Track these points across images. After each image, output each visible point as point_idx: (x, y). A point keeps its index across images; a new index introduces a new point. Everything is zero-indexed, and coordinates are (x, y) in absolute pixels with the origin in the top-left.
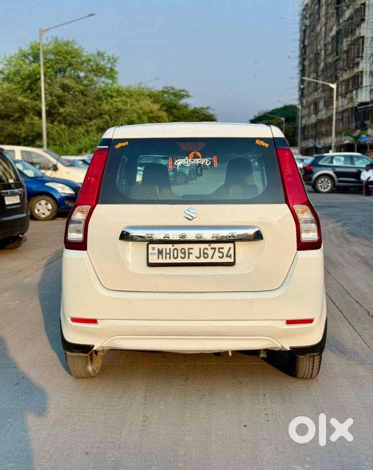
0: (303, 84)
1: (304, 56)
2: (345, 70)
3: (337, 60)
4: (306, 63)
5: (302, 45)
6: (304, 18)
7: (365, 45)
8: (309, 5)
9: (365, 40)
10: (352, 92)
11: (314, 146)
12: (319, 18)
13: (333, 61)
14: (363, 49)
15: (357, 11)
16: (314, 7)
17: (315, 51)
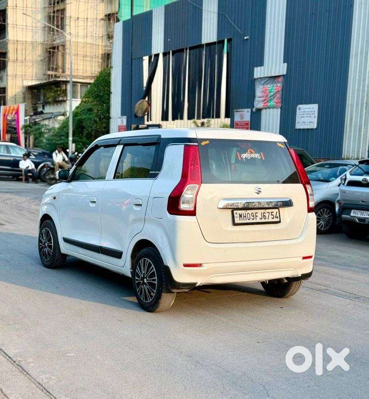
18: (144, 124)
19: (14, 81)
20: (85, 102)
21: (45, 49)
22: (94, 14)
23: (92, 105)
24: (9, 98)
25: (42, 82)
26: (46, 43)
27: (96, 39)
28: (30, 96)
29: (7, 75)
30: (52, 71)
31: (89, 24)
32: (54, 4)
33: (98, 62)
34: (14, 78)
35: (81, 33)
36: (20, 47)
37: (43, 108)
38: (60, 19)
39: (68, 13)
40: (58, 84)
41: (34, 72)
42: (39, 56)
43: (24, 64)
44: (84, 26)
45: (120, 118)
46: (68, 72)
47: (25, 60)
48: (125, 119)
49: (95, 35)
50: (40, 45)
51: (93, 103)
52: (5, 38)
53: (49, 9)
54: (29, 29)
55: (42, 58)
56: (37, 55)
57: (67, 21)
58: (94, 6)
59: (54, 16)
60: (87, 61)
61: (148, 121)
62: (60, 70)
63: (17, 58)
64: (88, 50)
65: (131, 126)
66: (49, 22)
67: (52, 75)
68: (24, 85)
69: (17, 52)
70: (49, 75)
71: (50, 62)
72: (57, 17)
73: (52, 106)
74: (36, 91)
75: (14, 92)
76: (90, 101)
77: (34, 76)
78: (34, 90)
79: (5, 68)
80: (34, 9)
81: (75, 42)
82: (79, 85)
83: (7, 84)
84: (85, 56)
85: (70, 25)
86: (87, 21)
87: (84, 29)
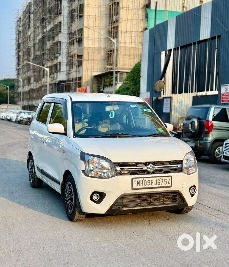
0: (19, 66)
1: (19, 49)
2: (49, 61)
3: (43, 54)
4: (21, 53)
5: (17, 43)
6: (18, 26)
7: (62, 47)
8: (22, 19)
9: (62, 44)
10: (54, 74)
11: (28, 105)
12: (29, 27)
13: (40, 54)
14: (60, 49)
15: (56, 26)
16: (26, 20)
17: (27, 47)
18: (161, 97)
19: (87, 72)
20: (125, 84)
21: (105, 53)
22: (136, 28)
23: (129, 85)
24: (83, 83)
25: (103, 73)
26: (107, 48)
27: (137, 44)
28: (96, 82)
29: (83, 69)
30: (110, 65)
31: (133, 35)
32: (112, 23)
33: (138, 59)
34: (87, 71)
35: (128, 41)
36: (90, 51)
37: (104, 89)
38: (115, 33)
39: (120, 29)
40: (111, 73)
41: (99, 66)
42: (102, 57)
43: (93, 62)
44: (130, 37)
45: (146, 93)
46: (119, 66)
47: (94, 59)
48: (149, 94)
49: (137, 42)
50: (103, 50)
51: (130, 84)
52: (82, 46)
53: (109, 26)
54: (97, 40)
55: (104, 58)
56: (101, 56)
57: (119, 34)
58: (137, 23)
59: (111, 31)
60: (132, 58)
61: (163, 94)
62: (114, 65)
63: (89, 58)
64: (132, 51)
65: (152, 98)
66: (109, 35)
67: (109, 68)
68: (93, 75)
69: (89, 54)
70: (108, 68)
71: (108, 60)
72: (113, 31)
73: (108, 87)
74: (99, 78)
75: (86, 79)
76: (128, 82)
77: (99, 69)
78: (98, 78)
79: (81, 65)
80: (100, 27)
81: (124, 47)
82: (125, 73)
83: (83, 74)
84: (130, 55)
85: (121, 36)
86: (132, 33)
87: (130, 38)
